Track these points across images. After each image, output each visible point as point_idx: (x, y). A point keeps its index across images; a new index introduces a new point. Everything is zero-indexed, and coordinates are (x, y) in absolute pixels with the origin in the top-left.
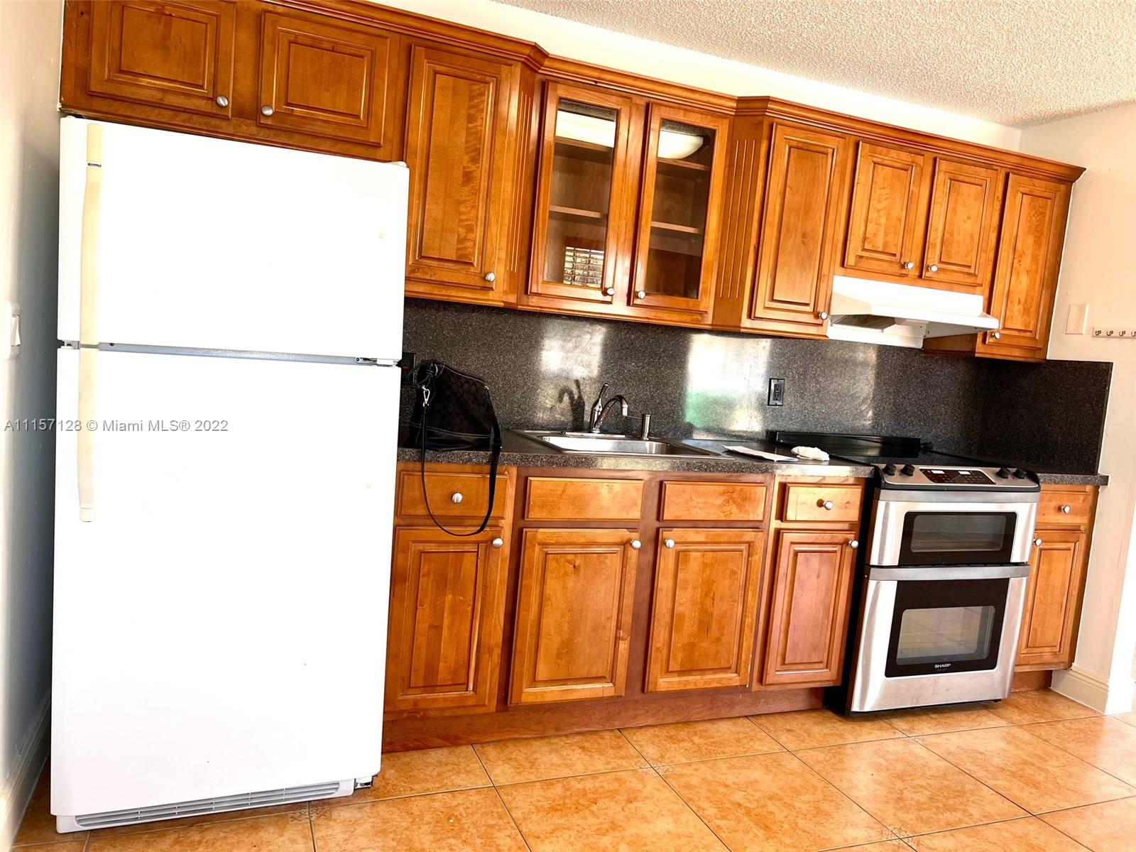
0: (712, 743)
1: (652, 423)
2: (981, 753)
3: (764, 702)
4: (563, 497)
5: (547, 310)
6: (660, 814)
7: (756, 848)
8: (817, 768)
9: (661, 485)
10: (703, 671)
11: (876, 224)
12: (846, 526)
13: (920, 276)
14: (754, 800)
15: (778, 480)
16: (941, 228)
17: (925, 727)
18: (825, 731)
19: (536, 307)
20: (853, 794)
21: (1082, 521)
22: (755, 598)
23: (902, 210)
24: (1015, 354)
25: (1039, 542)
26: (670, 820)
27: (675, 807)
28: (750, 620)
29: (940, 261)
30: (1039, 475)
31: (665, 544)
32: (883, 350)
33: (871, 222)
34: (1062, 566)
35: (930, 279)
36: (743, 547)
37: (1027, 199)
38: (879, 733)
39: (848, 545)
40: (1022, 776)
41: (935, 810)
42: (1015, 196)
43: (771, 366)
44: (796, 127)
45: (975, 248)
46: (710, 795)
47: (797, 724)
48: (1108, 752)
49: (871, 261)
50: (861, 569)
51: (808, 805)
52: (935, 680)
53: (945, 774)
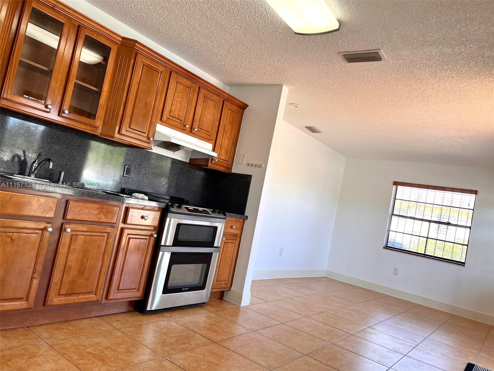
0: (79, 329)
1: (65, 177)
2: (197, 322)
3: (107, 309)
4: (9, 202)
5: (11, 108)
6: (48, 361)
7: (97, 370)
8: (129, 334)
9: (67, 202)
10: (78, 294)
11: (176, 106)
12: (152, 228)
13: (191, 132)
14: (98, 350)
15: (124, 206)
16: (200, 115)
17: (176, 315)
18: (134, 320)
19: (5, 105)
20: (144, 342)
21: (238, 232)
22: (108, 259)
23: (186, 104)
24: (221, 169)
25: (224, 239)
26: (53, 363)
27: (56, 358)
28: (105, 269)
29: (198, 127)
30: (226, 213)
31: (66, 231)
32: (174, 161)
33: (174, 105)
34: (231, 248)
35: (194, 134)
36: (106, 235)
37: (229, 111)
38: (158, 319)
39: (152, 236)
40: (211, 329)
41: (178, 345)
42: (226, 109)
43: (126, 159)
44: (147, 57)
45: (211, 126)
46: (75, 350)
47: (122, 318)
48: (241, 319)
49: (172, 121)
50: (157, 247)
51: (123, 349)
52: (182, 295)
53: (183, 331)
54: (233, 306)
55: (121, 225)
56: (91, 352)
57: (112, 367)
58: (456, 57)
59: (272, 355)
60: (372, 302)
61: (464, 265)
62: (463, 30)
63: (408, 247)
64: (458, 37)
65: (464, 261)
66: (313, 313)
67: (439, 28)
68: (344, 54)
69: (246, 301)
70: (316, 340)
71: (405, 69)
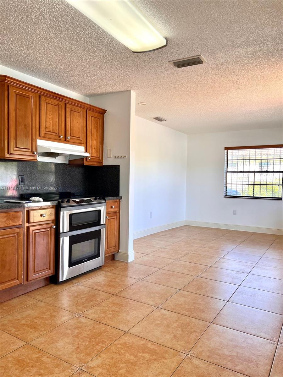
0: (11, 307)
2: (98, 282)
3: (29, 287)
8: (50, 303)
10: (4, 282)
11: (49, 123)
12: (51, 222)
13: (65, 140)
14: (29, 321)
15: (26, 210)
16: (70, 125)
17: (82, 280)
18: (51, 291)
20: (63, 307)
21: (117, 210)
22: (22, 252)
23: (57, 119)
24: (95, 164)
25: (107, 217)
28: (21, 260)
29: (71, 136)
30: (105, 198)
32: (56, 164)
33: (47, 122)
34: (114, 223)
35: (68, 141)
36: (15, 235)
37: (93, 118)
38: (69, 286)
39: (52, 227)
40: (110, 285)
41: (88, 303)
42: (89, 117)
43: (18, 171)
44: (18, 88)
45: (80, 132)
46: (12, 325)
47: (42, 291)
48: (130, 273)
49: (49, 135)
50: (57, 235)
51: (48, 316)
52: (84, 265)
53: (89, 292)
54: (122, 263)
55: (26, 225)
56: (24, 323)
57: (42, 331)
58: (258, 53)
59: (157, 295)
60: (222, 237)
61: (281, 200)
62: (260, 33)
63: (241, 193)
64: (257, 39)
65: (281, 197)
66: (181, 256)
67: (242, 34)
68: (174, 62)
69: (131, 258)
70: (186, 277)
71: (222, 67)
